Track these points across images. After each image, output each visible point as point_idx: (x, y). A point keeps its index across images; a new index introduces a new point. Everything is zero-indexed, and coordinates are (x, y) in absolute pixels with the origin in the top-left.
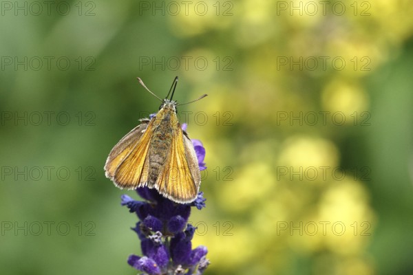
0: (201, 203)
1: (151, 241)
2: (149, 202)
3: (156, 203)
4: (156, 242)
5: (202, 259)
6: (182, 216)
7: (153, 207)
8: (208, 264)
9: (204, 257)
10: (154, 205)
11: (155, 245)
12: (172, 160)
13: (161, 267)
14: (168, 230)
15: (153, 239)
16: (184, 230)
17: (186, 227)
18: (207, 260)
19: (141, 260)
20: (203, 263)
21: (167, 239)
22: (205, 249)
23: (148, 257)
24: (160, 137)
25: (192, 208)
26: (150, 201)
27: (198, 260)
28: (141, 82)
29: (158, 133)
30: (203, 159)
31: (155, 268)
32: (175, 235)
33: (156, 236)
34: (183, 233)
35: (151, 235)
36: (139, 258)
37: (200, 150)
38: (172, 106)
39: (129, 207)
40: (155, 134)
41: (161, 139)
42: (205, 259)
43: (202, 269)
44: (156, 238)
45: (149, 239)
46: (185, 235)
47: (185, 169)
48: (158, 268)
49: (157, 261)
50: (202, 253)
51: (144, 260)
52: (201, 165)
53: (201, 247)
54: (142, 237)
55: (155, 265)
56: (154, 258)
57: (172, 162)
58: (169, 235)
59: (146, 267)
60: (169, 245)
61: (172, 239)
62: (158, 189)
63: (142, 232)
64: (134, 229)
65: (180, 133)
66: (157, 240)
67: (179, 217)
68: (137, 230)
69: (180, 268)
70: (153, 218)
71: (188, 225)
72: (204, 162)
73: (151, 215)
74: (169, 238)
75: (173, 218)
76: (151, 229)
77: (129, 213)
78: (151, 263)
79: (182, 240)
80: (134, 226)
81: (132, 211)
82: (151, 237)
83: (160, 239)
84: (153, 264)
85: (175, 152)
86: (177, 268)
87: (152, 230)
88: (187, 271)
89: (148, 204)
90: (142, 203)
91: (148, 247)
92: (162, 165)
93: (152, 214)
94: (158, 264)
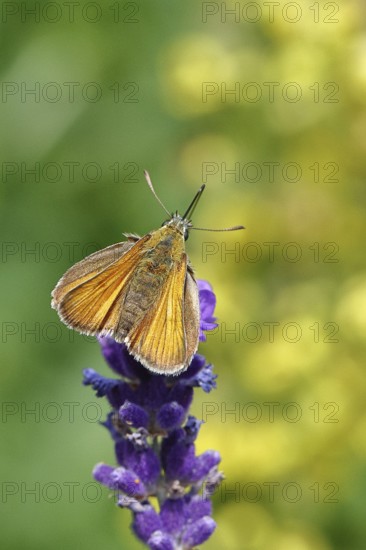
0: (210, 382)
1: (131, 444)
2: (127, 380)
3: (138, 382)
4: (138, 445)
5: (211, 471)
6: (180, 403)
7: (133, 389)
8: (221, 479)
9: (215, 468)
10: (135, 385)
11: (137, 449)
12: (161, 307)
13: (146, 484)
14: (157, 425)
15: (134, 439)
16: (184, 425)
17: (187, 420)
18: (220, 473)
19: (115, 473)
20: (213, 477)
21: (155, 440)
22: (216, 455)
23: (126, 467)
24: (150, 268)
25: (195, 389)
26: (130, 378)
27: (205, 472)
28: (148, 178)
29: (149, 260)
30: (213, 312)
31: (137, 485)
32: (169, 433)
33: (139, 435)
34: (181, 430)
35: (131, 433)
36: (112, 470)
37: (207, 297)
38: (181, 226)
39: (95, 388)
40: (144, 261)
41: (152, 271)
42: (216, 471)
43: (211, 487)
44: (139, 438)
45: (128, 439)
46: (185, 433)
47: (176, 321)
48: (142, 485)
49: (140, 474)
50: (212, 461)
51: (119, 473)
52: (209, 320)
53: (209, 453)
54: (116, 436)
55: (137, 481)
56: (135, 469)
57: (160, 310)
58: (159, 433)
59: (123, 484)
60: (159, 448)
61: (165, 440)
62: (129, 345)
63: (116, 428)
64: (104, 424)
65: (183, 268)
66: (139, 442)
67: (175, 405)
68: (108, 425)
69: (176, 485)
70: (134, 405)
71: (190, 418)
72: (214, 315)
73: (130, 401)
74: (160, 439)
75: (165, 406)
76: (130, 423)
77: (96, 398)
78: (131, 478)
79: (179, 440)
80: (104, 419)
81: (100, 394)
82: (130, 437)
83: (144, 439)
84: (133, 479)
85: (167, 296)
86: (171, 485)
87: (133, 426)
88: (187, 490)
89: (125, 384)
90: (116, 383)
91: (125, 451)
92: (144, 310)
93: (132, 400)
94: (142, 479)
